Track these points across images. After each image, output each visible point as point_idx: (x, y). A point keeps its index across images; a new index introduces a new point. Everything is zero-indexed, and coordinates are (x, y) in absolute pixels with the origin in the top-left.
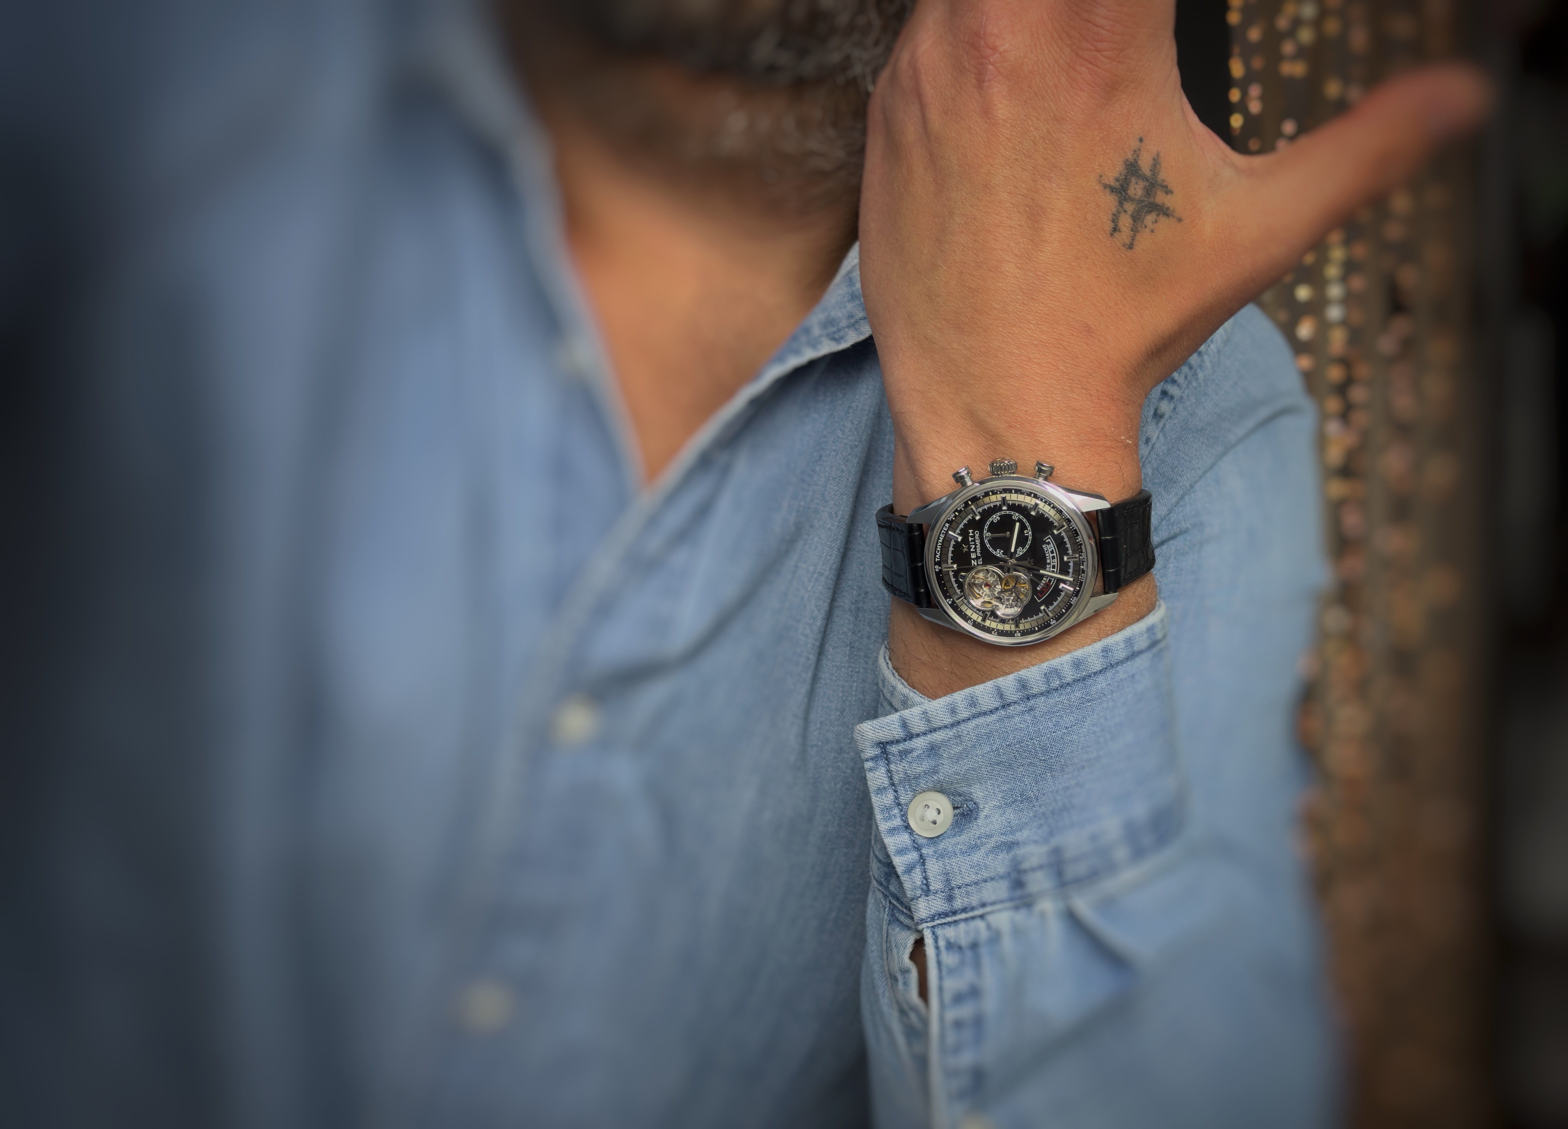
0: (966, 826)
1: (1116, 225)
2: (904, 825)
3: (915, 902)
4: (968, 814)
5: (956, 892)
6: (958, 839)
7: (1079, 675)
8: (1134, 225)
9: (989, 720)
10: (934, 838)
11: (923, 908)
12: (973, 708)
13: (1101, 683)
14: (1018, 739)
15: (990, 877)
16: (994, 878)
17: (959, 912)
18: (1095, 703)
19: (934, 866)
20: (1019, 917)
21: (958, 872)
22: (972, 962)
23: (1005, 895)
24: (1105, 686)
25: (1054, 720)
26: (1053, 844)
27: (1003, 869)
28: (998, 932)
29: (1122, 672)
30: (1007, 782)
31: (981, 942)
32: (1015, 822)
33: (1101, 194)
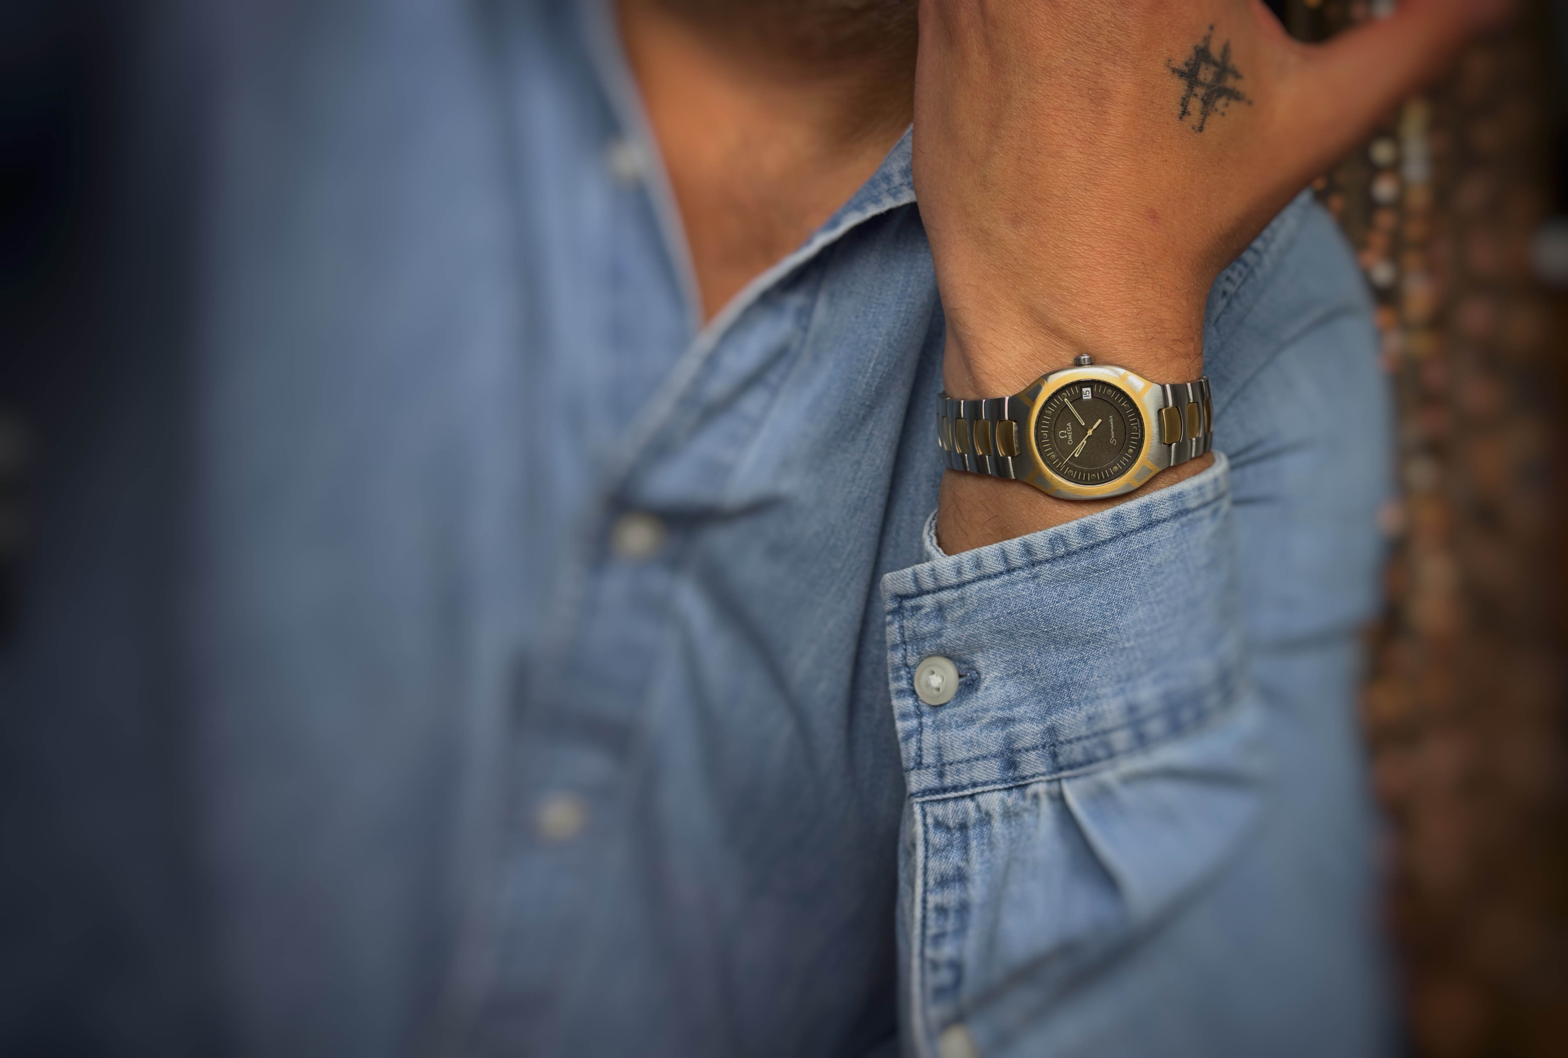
0: (967, 698)
1: (1186, 109)
2: (910, 690)
3: (907, 773)
4: (971, 683)
5: (947, 768)
6: (957, 710)
7: (1086, 543)
8: (1204, 109)
9: (993, 584)
10: (937, 706)
11: (915, 782)
12: (978, 570)
13: (1110, 553)
14: (1020, 607)
15: (981, 755)
16: (986, 757)
17: (949, 789)
18: (1102, 573)
19: (929, 738)
20: (1011, 799)
21: (951, 747)
22: (959, 845)
23: (997, 775)
24: (1114, 556)
25: (1058, 589)
26: (1049, 723)
27: (996, 747)
28: (988, 814)
29: (1136, 542)
30: (1009, 653)
31: (970, 825)
32: (1014, 696)
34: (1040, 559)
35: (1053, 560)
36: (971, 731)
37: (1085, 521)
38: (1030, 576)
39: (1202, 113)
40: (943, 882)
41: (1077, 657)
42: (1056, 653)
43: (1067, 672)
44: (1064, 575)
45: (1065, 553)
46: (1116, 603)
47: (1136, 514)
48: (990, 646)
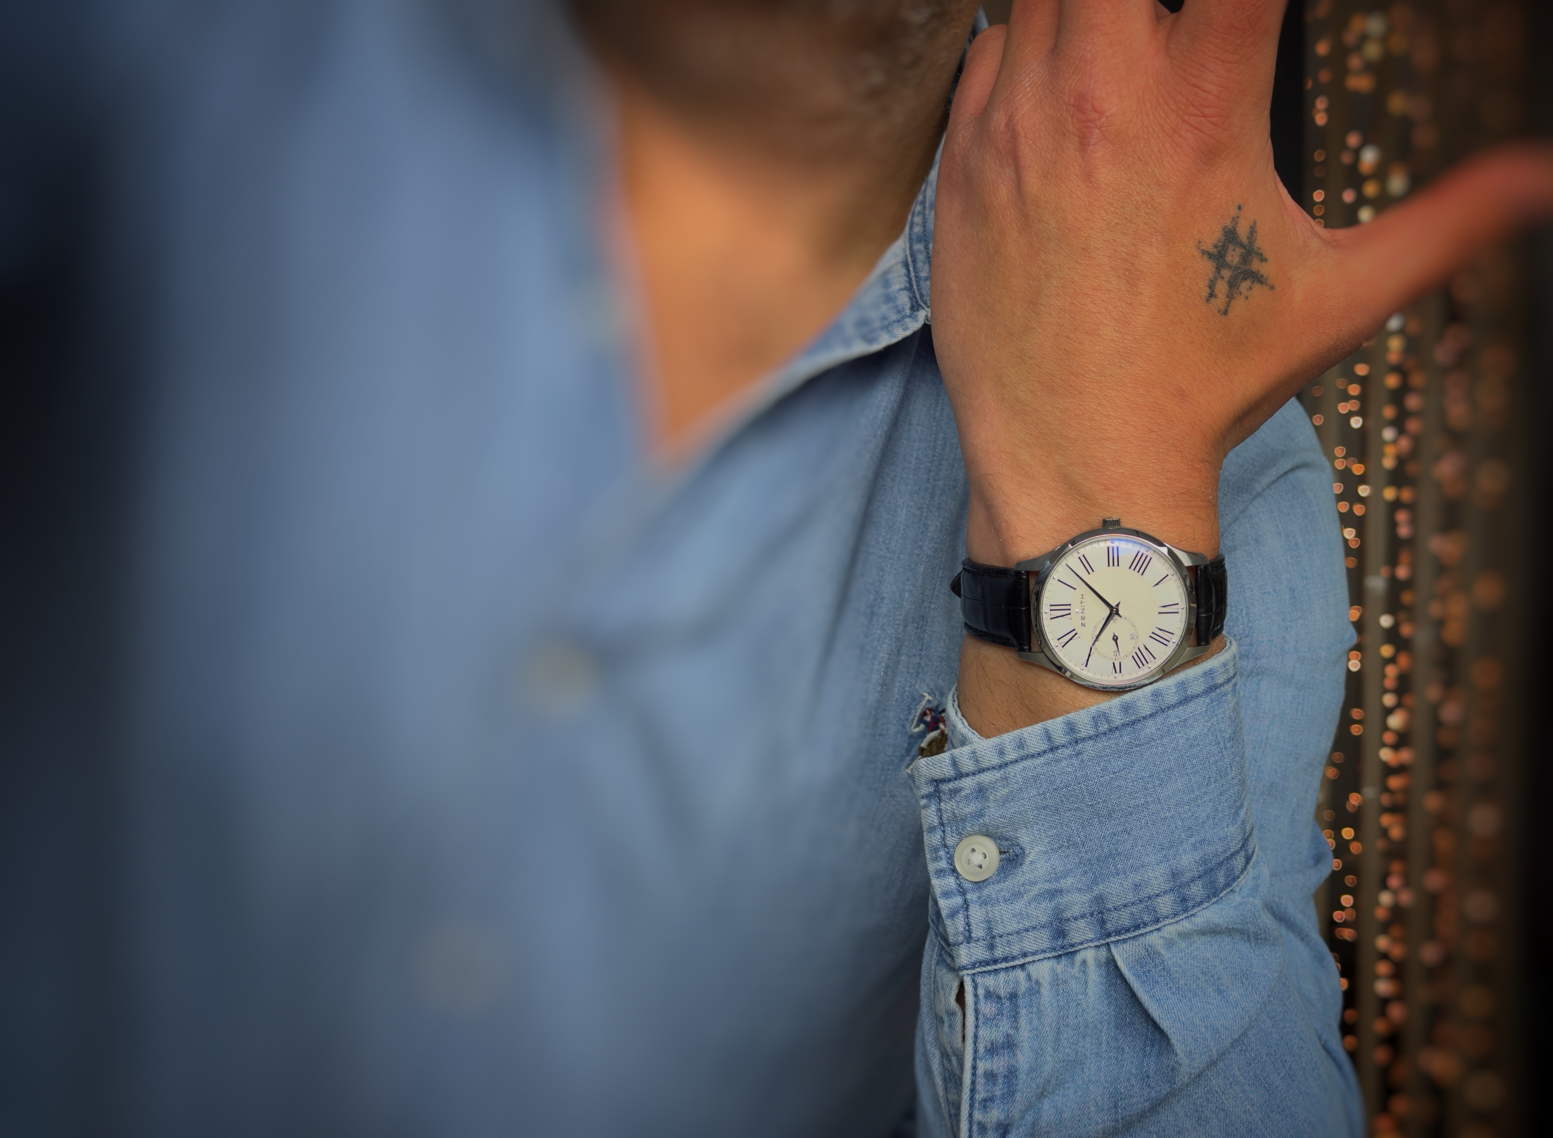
0: (1012, 872)
1: (1213, 291)
2: (950, 869)
3: (956, 948)
4: (1013, 860)
5: (997, 941)
6: (1002, 885)
7: (1128, 719)
8: (1230, 291)
9: (1037, 763)
10: (979, 882)
11: (965, 955)
12: (1021, 750)
13: (1150, 728)
14: (1065, 783)
15: (1031, 926)
16: (1035, 928)
17: (999, 961)
18: (1143, 747)
19: (976, 913)
20: (1061, 967)
21: (1000, 920)
22: (1009, 1014)
23: (1047, 945)
24: (1154, 730)
25: (1102, 765)
26: (1097, 892)
27: (1045, 919)
28: (1038, 983)
29: (1173, 717)
30: (1053, 827)
31: (1020, 993)
32: (1059, 869)
33: (1200, 259)
34: (1084, 736)
35: (1096, 737)
36: (1020, 904)
38: (1074, 753)
39: (1228, 297)
40: (993, 1050)
41: (1120, 829)
42: (1099, 826)
43: (1112, 843)
44: (1107, 750)
45: (1108, 729)
46: (1157, 776)
47: (1174, 690)
48: (1034, 822)
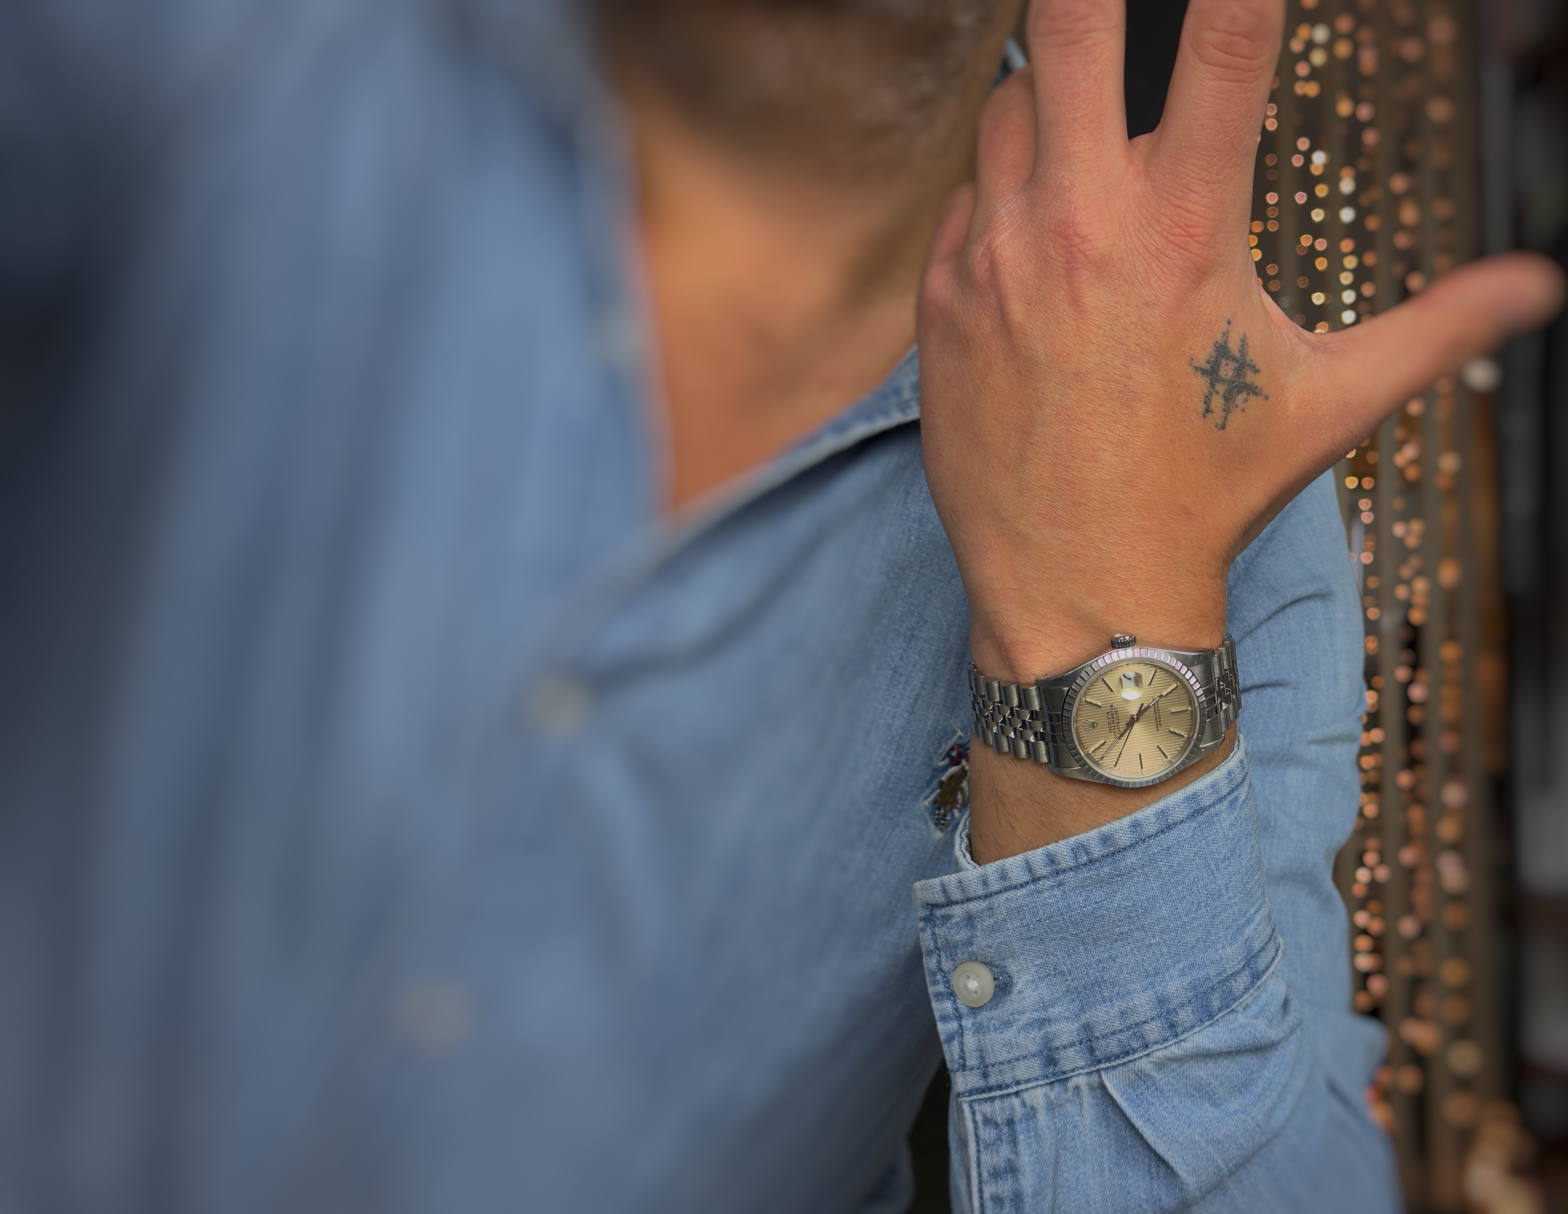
0: (1003, 999)
2: (948, 992)
3: (953, 1075)
4: (1005, 985)
5: (990, 1069)
7: (1107, 850)
10: (975, 1007)
11: (961, 1082)
13: (1131, 858)
14: (1048, 914)
15: (1021, 1056)
16: (1026, 1057)
17: (994, 1088)
18: (1124, 876)
19: (970, 1040)
21: (991, 1049)
22: (1008, 1139)
23: (1038, 1073)
24: (1135, 860)
25: (1084, 895)
26: (1084, 1020)
27: (1035, 1047)
28: (1032, 1108)
29: (1154, 846)
30: (1040, 956)
31: (1017, 1119)
32: (1047, 998)
33: (1193, 376)
34: (1064, 868)
35: (1077, 868)
36: (1009, 1033)
37: (1104, 830)
38: (1055, 884)
39: (1224, 410)
40: (996, 1174)
41: (1105, 955)
42: (1085, 953)
43: (1097, 970)
44: (1089, 881)
45: (1088, 860)
47: (1153, 819)
48: (1020, 952)
